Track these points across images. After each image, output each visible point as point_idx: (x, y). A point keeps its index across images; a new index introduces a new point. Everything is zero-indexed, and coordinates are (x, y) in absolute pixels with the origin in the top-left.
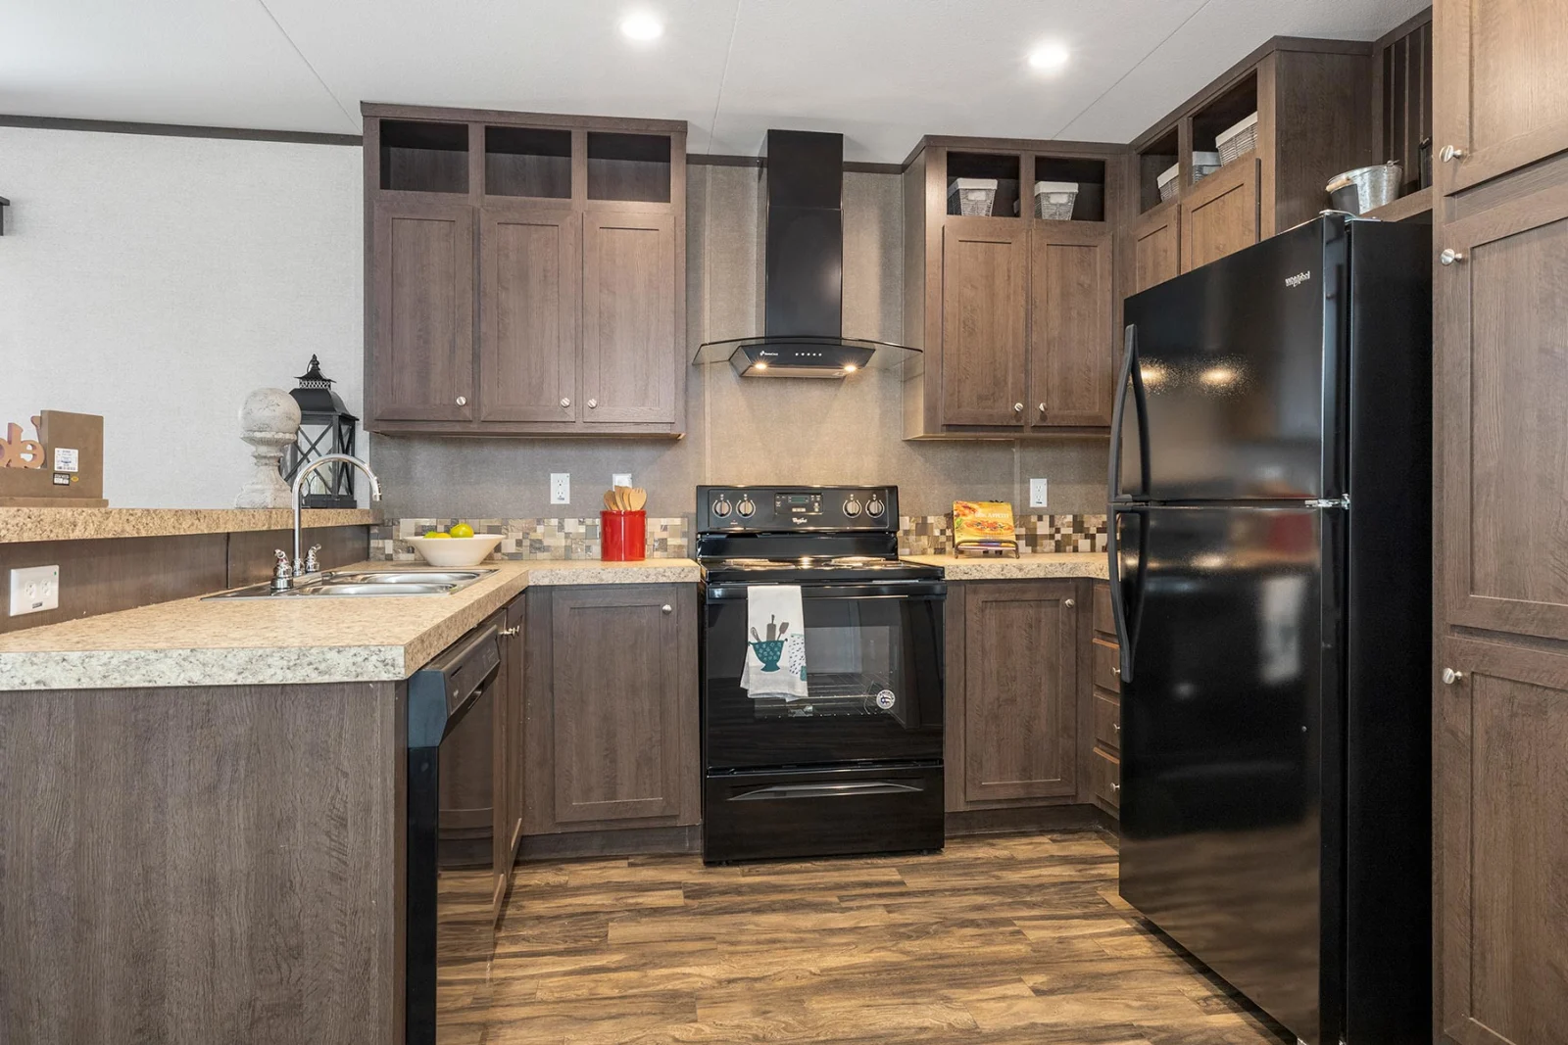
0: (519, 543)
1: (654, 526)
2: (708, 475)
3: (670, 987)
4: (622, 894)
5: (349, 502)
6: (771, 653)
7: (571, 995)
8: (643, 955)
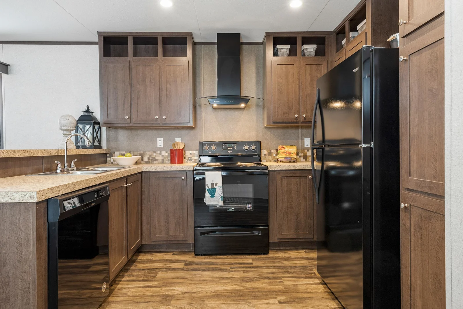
0: (148, 159)
1: (188, 154)
2: (204, 138)
3: (167, 294)
4: (167, 263)
5: (99, 147)
6: (213, 192)
7: (137, 294)
8: (164, 283)
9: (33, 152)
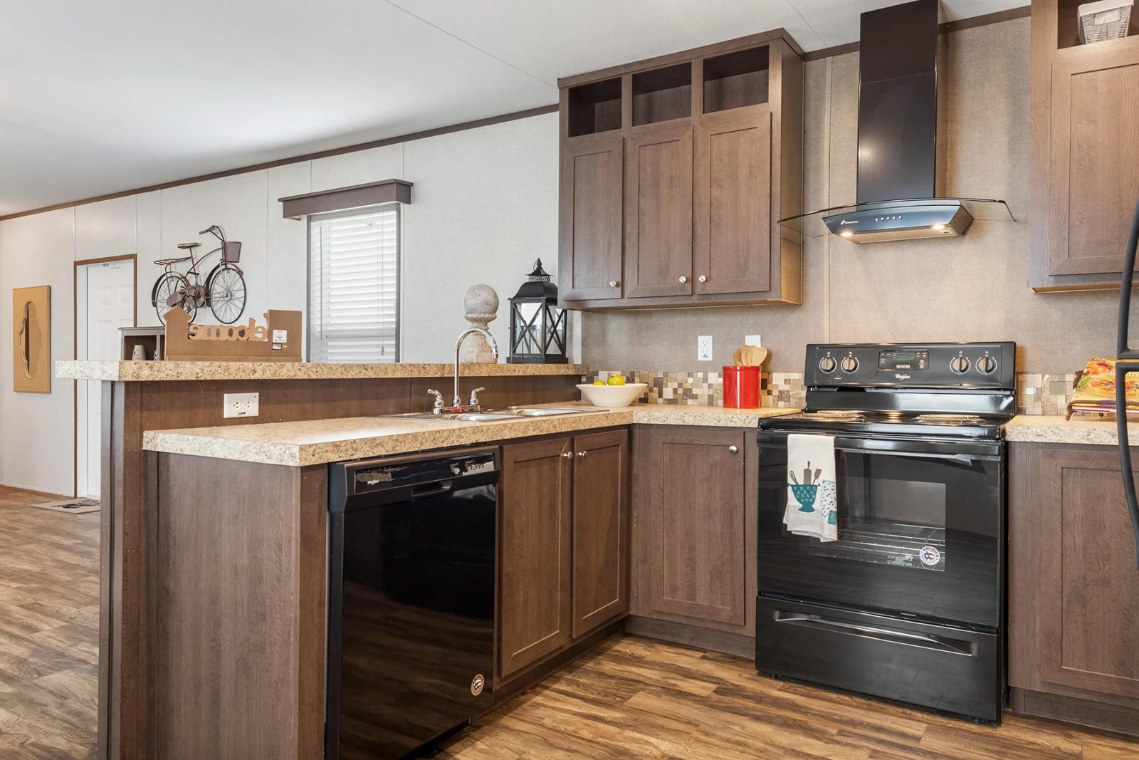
0: (675, 391)
1: (778, 380)
2: (827, 334)
3: (627, 746)
5: (562, 359)
6: (808, 496)
8: (636, 720)
9: (383, 368)
